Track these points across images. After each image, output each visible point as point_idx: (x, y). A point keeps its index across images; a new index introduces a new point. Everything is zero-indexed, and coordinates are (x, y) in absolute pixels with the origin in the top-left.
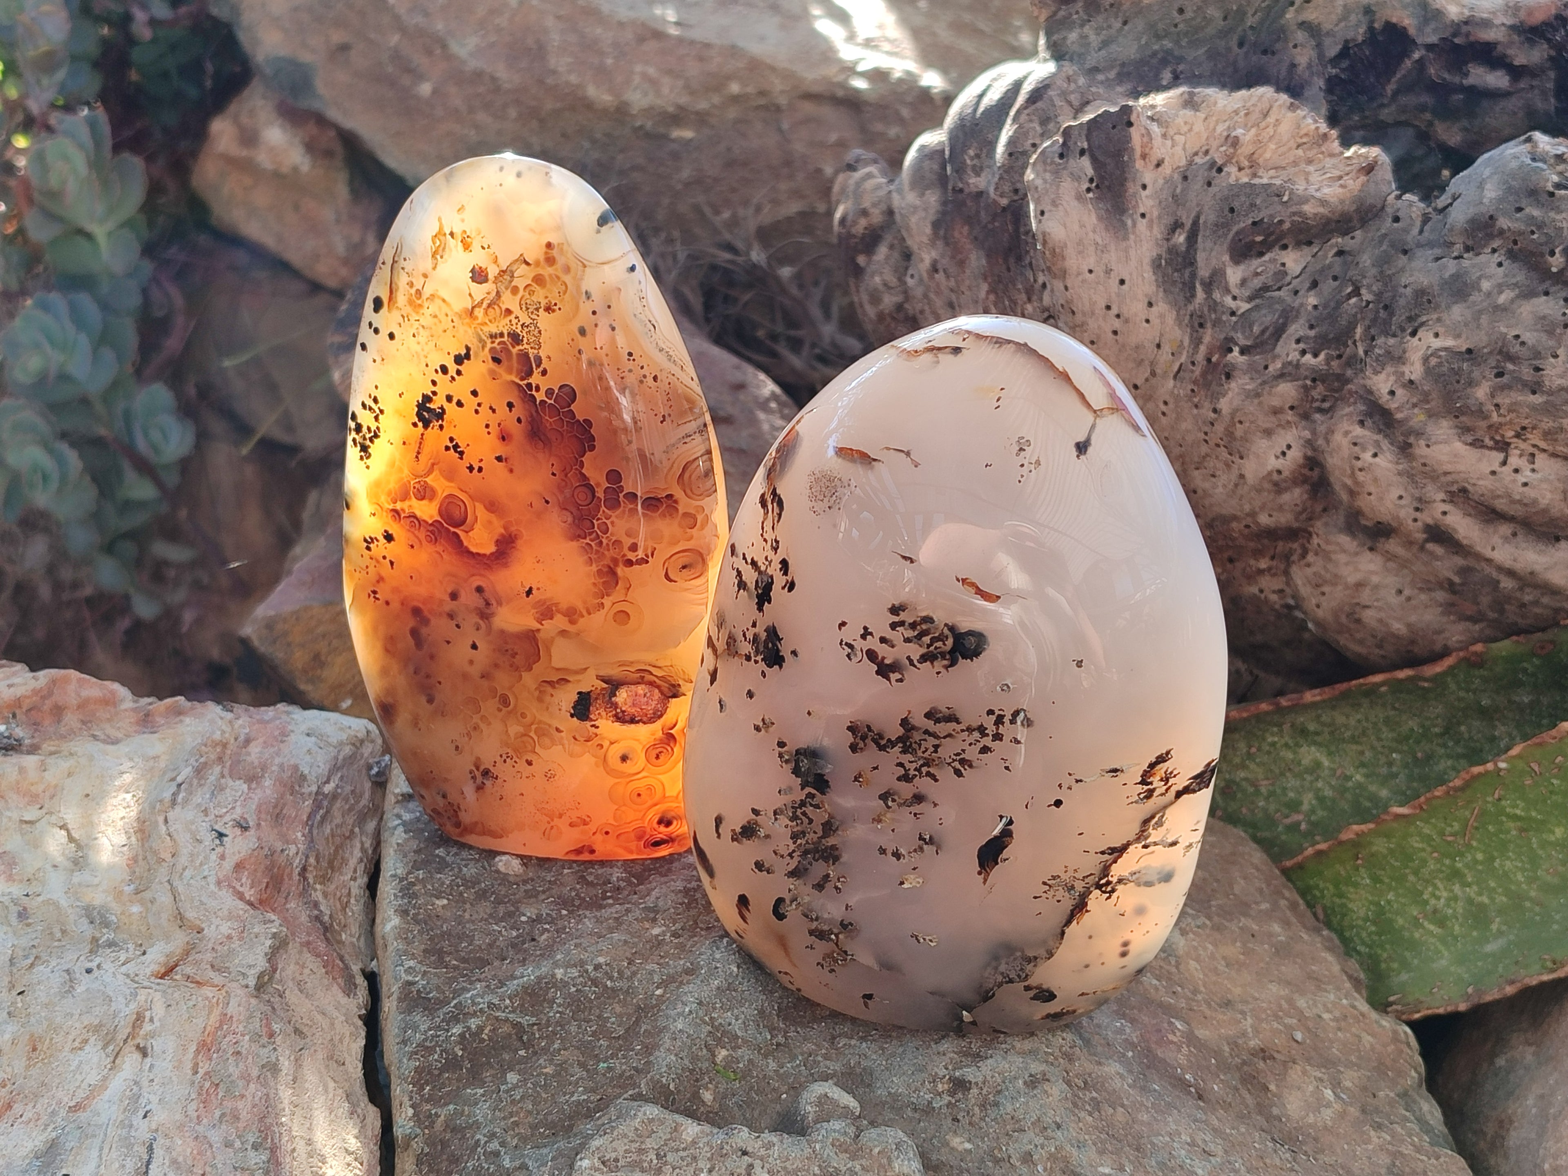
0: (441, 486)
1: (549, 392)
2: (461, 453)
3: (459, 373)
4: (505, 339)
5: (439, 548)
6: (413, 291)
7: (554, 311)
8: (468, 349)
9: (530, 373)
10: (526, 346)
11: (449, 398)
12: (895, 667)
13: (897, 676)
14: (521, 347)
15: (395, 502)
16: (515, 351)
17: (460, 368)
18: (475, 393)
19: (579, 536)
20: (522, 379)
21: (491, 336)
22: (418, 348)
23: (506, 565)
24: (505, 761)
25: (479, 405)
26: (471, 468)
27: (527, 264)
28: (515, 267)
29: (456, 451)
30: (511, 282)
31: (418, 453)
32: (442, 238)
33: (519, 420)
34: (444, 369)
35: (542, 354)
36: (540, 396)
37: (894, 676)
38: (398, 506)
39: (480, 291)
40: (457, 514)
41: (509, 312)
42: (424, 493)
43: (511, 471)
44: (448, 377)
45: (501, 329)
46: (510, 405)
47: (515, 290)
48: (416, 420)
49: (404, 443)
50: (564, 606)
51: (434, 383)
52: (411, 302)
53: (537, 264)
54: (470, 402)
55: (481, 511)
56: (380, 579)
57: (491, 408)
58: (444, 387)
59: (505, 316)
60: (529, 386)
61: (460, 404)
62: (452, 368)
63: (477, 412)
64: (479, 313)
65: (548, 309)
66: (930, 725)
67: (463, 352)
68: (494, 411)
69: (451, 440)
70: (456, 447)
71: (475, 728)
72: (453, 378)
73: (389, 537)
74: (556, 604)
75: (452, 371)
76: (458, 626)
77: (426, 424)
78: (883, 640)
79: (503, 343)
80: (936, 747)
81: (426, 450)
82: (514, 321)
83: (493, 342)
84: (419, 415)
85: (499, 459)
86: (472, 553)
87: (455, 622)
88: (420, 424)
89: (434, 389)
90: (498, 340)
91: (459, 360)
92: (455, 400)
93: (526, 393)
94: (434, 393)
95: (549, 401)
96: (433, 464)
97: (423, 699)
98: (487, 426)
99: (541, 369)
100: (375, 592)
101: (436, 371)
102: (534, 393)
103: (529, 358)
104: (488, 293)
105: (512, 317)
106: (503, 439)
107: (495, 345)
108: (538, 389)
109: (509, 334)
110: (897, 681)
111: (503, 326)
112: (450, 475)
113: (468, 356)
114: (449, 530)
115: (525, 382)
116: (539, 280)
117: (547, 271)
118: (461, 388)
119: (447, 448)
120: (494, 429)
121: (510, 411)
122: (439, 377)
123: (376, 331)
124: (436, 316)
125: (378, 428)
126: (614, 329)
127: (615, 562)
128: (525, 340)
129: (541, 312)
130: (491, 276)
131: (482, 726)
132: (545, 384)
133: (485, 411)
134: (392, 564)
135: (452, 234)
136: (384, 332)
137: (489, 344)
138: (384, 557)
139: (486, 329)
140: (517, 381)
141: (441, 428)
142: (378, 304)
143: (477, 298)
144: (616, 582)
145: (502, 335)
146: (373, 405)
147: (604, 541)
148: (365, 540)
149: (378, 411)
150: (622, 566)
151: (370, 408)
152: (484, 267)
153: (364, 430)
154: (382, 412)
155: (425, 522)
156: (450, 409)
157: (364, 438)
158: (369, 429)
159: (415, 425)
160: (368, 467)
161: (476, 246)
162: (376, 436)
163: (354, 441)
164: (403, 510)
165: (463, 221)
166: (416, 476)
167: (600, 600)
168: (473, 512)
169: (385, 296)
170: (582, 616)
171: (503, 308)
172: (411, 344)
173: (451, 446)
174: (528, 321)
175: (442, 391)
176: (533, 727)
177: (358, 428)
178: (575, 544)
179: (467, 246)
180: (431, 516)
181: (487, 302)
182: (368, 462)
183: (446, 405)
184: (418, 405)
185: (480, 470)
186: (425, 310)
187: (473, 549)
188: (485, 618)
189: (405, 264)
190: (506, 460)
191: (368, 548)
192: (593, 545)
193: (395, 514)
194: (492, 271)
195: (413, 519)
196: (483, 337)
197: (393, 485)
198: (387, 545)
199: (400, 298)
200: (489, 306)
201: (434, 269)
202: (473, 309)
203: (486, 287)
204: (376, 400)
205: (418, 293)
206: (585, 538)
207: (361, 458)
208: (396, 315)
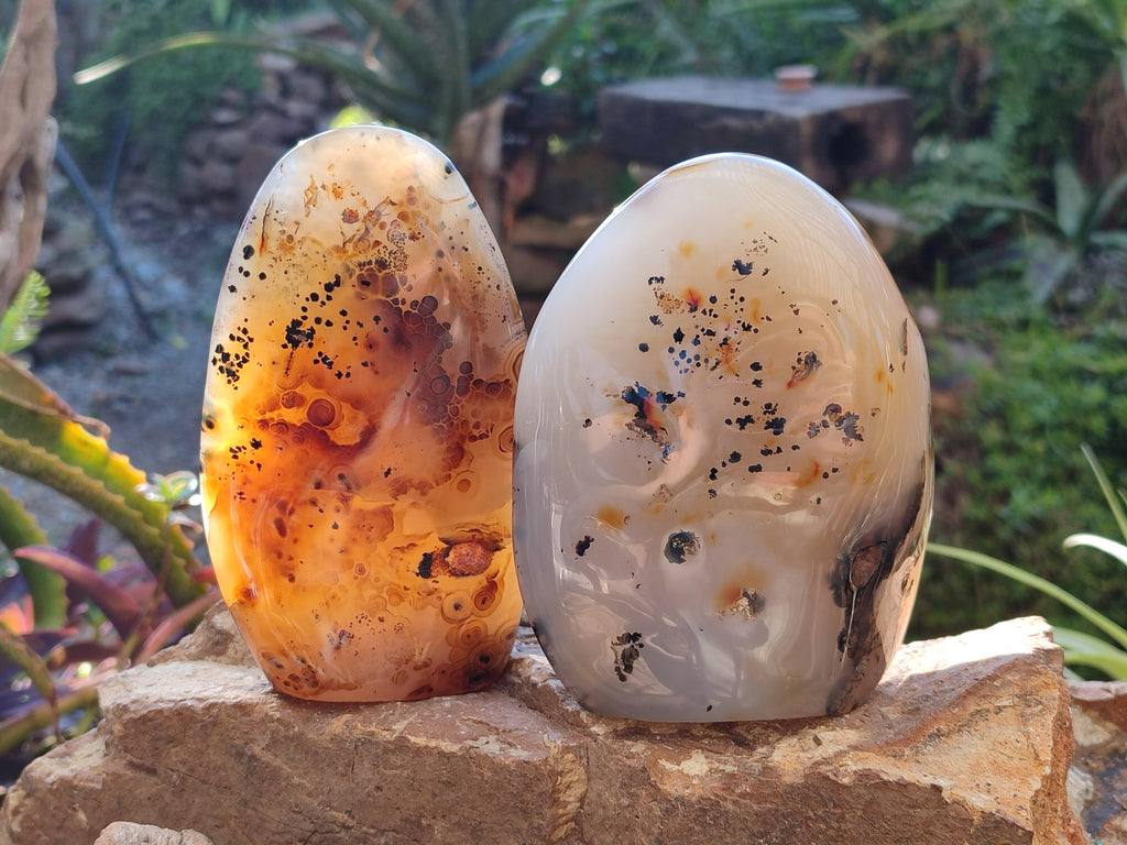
0: (309, 392)
1: (414, 304)
2: (331, 364)
3: (329, 298)
4: (373, 266)
6: (285, 237)
7: (418, 239)
8: (338, 277)
9: (396, 289)
10: (393, 269)
11: (318, 321)
14: (387, 271)
15: (264, 414)
16: (380, 275)
17: (329, 294)
18: (344, 313)
19: (434, 420)
20: (388, 296)
21: (360, 265)
22: (288, 284)
24: (360, 621)
25: (348, 322)
26: (339, 375)
27: (394, 204)
28: (381, 208)
29: (325, 363)
30: (377, 220)
31: (288, 369)
32: (314, 191)
33: (385, 330)
34: (315, 297)
35: (408, 274)
36: (405, 308)
38: (268, 415)
39: (351, 229)
40: (324, 416)
41: (377, 243)
42: (293, 401)
43: (376, 373)
44: (319, 302)
45: (369, 258)
46: (377, 319)
47: (382, 226)
48: (286, 342)
49: (273, 363)
50: (416, 480)
51: (304, 309)
52: (282, 247)
53: (401, 204)
54: (339, 321)
55: (346, 409)
56: (246, 481)
57: (358, 323)
58: (314, 310)
59: (374, 247)
60: (396, 301)
61: (329, 324)
62: (322, 295)
63: (345, 328)
64: (350, 247)
65: (412, 238)
67: (333, 280)
68: (361, 326)
69: (320, 354)
70: (325, 359)
71: (333, 597)
72: (323, 303)
73: (256, 445)
74: (410, 480)
75: (322, 297)
76: (321, 511)
77: (296, 344)
79: (371, 269)
81: (296, 365)
82: (382, 251)
83: (361, 270)
84: (289, 338)
85: (365, 364)
86: (338, 446)
87: (318, 509)
88: (290, 345)
89: (304, 314)
90: (367, 267)
91: (329, 287)
92: (324, 321)
93: (393, 307)
94: (305, 318)
95: (413, 311)
96: (302, 377)
97: (286, 579)
98: (355, 339)
99: (406, 286)
100: (241, 494)
101: (307, 299)
102: (400, 306)
103: (395, 279)
104: (358, 230)
105: (380, 247)
106: (371, 347)
107: (363, 272)
108: (404, 302)
109: (377, 261)
111: (372, 255)
112: (318, 383)
113: (338, 283)
114: (317, 430)
115: (392, 298)
116: (403, 216)
117: (410, 209)
118: (330, 311)
119: (316, 362)
120: (361, 340)
121: (377, 323)
122: (310, 305)
123: (247, 274)
124: (306, 255)
125: (247, 354)
126: (467, 250)
127: (463, 438)
128: (392, 264)
129: (407, 240)
130: (361, 217)
131: (340, 594)
132: (410, 297)
133: (353, 326)
134: (259, 466)
135: (324, 187)
136: (255, 275)
137: (358, 272)
138: (252, 462)
139: (355, 260)
140: (384, 298)
141: (311, 345)
142: (248, 252)
143: (349, 236)
144: (463, 456)
145: (370, 263)
146: (242, 336)
147: (455, 422)
148: (231, 450)
149: (247, 340)
150: (468, 442)
151: (239, 339)
152: (354, 210)
153: (232, 358)
154: (251, 340)
155: (294, 425)
156: (320, 329)
157: (232, 365)
158: (237, 357)
159: (285, 346)
160: (236, 388)
161: (346, 194)
162: (245, 361)
163: (221, 369)
164: (272, 419)
165: (333, 175)
166: (286, 389)
167: (447, 473)
168: (340, 412)
169: (255, 244)
170: (432, 488)
171: (372, 241)
172: (282, 281)
173: (320, 359)
174: (395, 249)
175: (311, 315)
176: (385, 589)
177: (226, 357)
178: (429, 428)
179: (337, 194)
180: (300, 421)
181: (358, 237)
182: (236, 384)
183: (315, 327)
184: (288, 329)
185: (348, 375)
186: (298, 251)
187: (340, 443)
188: (345, 500)
189: (277, 216)
190: (372, 364)
191: (235, 457)
192: (445, 425)
193: (264, 424)
194: (362, 212)
195: (283, 426)
196: (352, 267)
197: (261, 399)
198: (255, 451)
199: (272, 245)
200: (359, 240)
201: (307, 216)
202: (344, 243)
203: (356, 225)
204: (245, 331)
205: (290, 238)
206: (439, 421)
207: (229, 382)
208: (267, 259)
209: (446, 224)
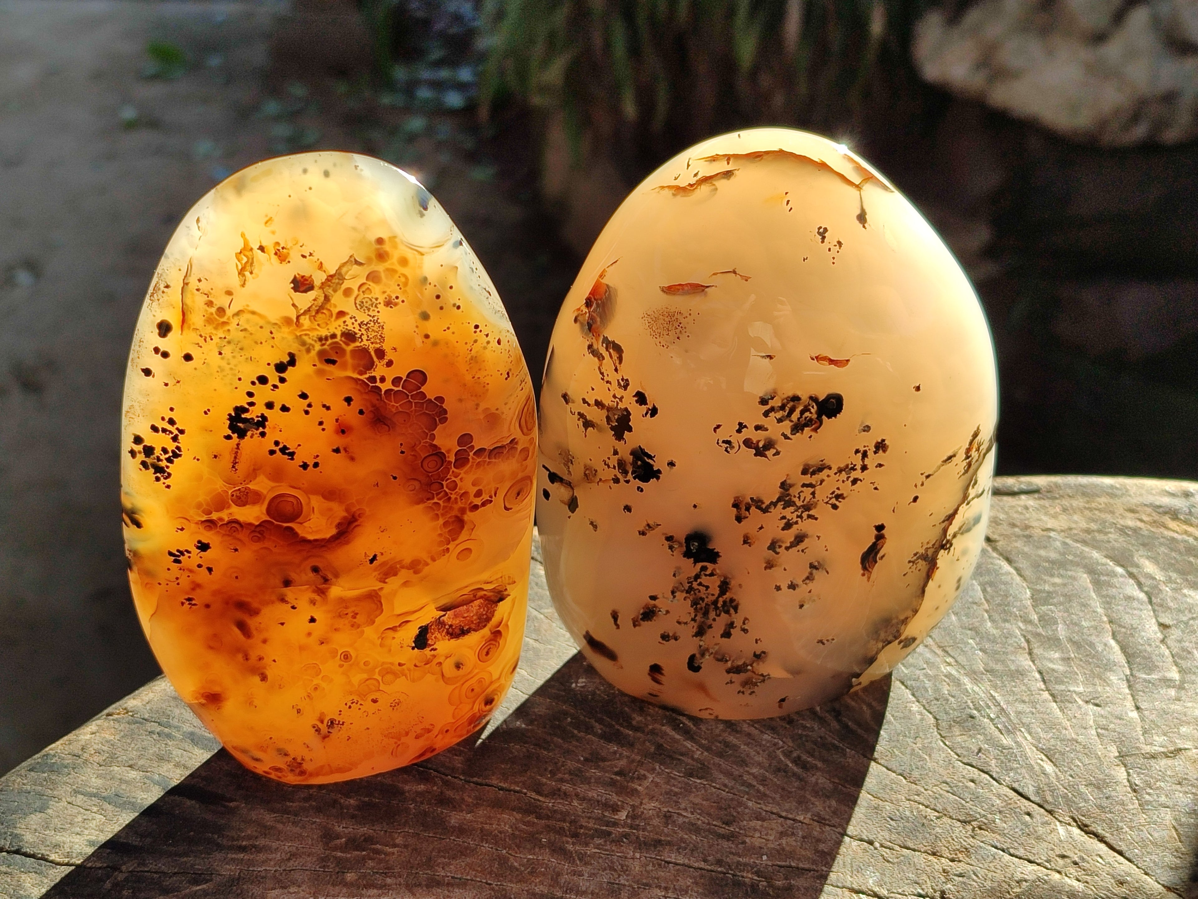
1: (396, 381)
2: (292, 454)
3: (282, 380)
4: (338, 339)
5: (267, 544)
6: (213, 310)
7: (396, 304)
8: (291, 355)
9: (371, 365)
10: (365, 342)
11: (270, 405)
12: (770, 444)
13: (773, 451)
14: (357, 344)
15: (211, 513)
16: (350, 349)
17: (282, 375)
18: (304, 396)
19: (427, 499)
20: (361, 373)
21: (320, 339)
22: (223, 364)
23: (347, 543)
24: (350, 707)
25: (310, 406)
26: (304, 466)
27: (357, 263)
28: (344, 270)
29: (284, 453)
30: (339, 285)
31: (234, 462)
32: (249, 253)
33: (361, 412)
34: (263, 380)
35: (386, 347)
36: (384, 387)
37: (770, 453)
38: (214, 516)
39: (305, 300)
40: (289, 510)
41: (341, 314)
42: (246, 498)
43: (352, 459)
44: (269, 386)
45: (332, 330)
46: (348, 400)
47: (347, 292)
48: (230, 432)
49: (215, 457)
50: (408, 561)
51: (250, 394)
52: (210, 322)
53: (369, 260)
54: (298, 405)
55: (316, 502)
56: (195, 586)
57: (324, 406)
58: (263, 393)
59: (337, 318)
60: (373, 379)
61: (285, 409)
62: (273, 377)
63: (307, 413)
64: (305, 321)
65: (389, 303)
66: (807, 479)
67: (286, 359)
68: (328, 408)
69: (277, 443)
70: (284, 450)
71: (316, 689)
72: (275, 386)
73: (203, 547)
74: (400, 562)
75: (274, 380)
76: (293, 608)
77: (242, 434)
78: (758, 428)
79: (336, 343)
80: (813, 494)
81: (245, 458)
82: (349, 322)
83: (323, 345)
84: (233, 427)
85: (337, 451)
86: (309, 541)
87: (290, 605)
88: (235, 436)
89: (250, 400)
90: (330, 341)
91: (281, 368)
92: (278, 406)
93: (369, 386)
94: (252, 404)
95: (396, 389)
96: (254, 470)
97: (257, 679)
98: (321, 424)
99: (385, 361)
100: (189, 599)
101: (253, 383)
102: (378, 384)
103: (369, 353)
104: (314, 300)
105: (347, 318)
106: (343, 432)
107: (326, 347)
108: (383, 380)
109: (343, 334)
110: (774, 455)
111: (336, 327)
112: (277, 475)
113: (292, 362)
114: (281, 526)
115: (367, 376)
116: (373, 277)
117: (380, 268)
118: (285, 395)
119: (272, 452)
120: (330, 425)
121: (349, 405)
122: (258, 389)
123: (165, 355)
124: (245, 330)
125: (178, 448)
126: (459, 308)
127: (463, 511)
128: (365, 338)
129: (381, 307)
130: (317, 283)
131: (324, 685)
132: (390, 374)
133: (317, 412)
134: (210, 570)
135: (262, 249)
136: (176, 355)
137: (318, 347)
138: (200, 566)
139: (314, 334)
140: (356, 376)
141: (263, 434)
142: (164, 329)
143: (303, 307)
144: (462, 527)
145: (334, 336)
146: (169, 427)
147: (453, 497)
148: (171, 554)
149: (176, 432)
150: (468, 513)
151: (164, 430)
152: (307, 275)
153: (158, 452)
154: (182, 432)
155: (251, 524)
156: (273, 416)
157: (159, 459)
158: (165, 451)
159: (228, 437)
160: (168, 487)
161: (294, 255)
162: (176, 455)
163: (144, 464)
164: (221, 519)
165: (273, 233)
166: (235, 485)
167: (446, 547)
168: (309, 503)
169: (174, 320)
170: (427, 564)
171: (335, 311)
172: (215, 360)
173: (277, 449)
174: (366, 319)
175: (260, 400)
176: (377, 670)
177: (149, 451)
178: (421, 506)
179: (281, 255)
180: (258, 518)
181: (315, 308)
182: (168, 482)
183: (267, 413)
184: (231, 418)
185: (316, 465)
186: (232, 326)
187: (311, 537)
188: (322, 592)
189: (201, 285)
190: (345, 450)
191: (177, 561)
192: (441, 502)
193: (210, 524)
194: (319, 278)
195: (234, 525)
196: (309, 341)
197: (203, 497)
198: (203, 554)
199: (197, 319)
200: (317, 312)
201: (243, 285)
202: (298, 317)
203: (312, 294)
204: (172, 422)
205: (221, 311)
206: (433, 498)
207: (158, 479)
208: (192, 336)
209: (429, 280)
